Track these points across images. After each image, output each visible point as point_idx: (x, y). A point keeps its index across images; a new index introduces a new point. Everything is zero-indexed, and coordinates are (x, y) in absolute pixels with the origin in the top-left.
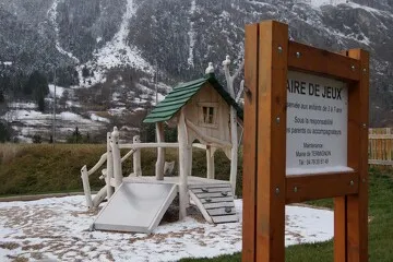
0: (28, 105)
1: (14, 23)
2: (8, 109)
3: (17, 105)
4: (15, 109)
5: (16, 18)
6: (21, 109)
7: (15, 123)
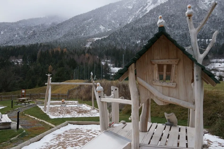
0: (220, 60)
1: (215, 19)
2: (210, 63)
3: (215, 60)
4: (214, 62)
5: (216, 16)
6: (217, 62)
7: (213, 70)
